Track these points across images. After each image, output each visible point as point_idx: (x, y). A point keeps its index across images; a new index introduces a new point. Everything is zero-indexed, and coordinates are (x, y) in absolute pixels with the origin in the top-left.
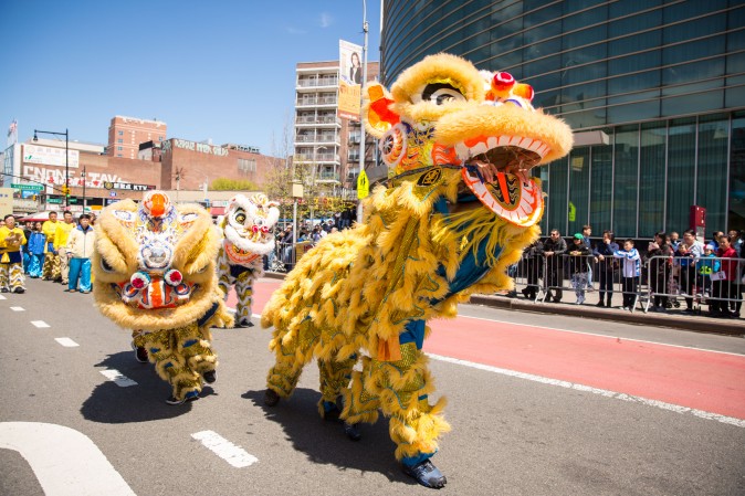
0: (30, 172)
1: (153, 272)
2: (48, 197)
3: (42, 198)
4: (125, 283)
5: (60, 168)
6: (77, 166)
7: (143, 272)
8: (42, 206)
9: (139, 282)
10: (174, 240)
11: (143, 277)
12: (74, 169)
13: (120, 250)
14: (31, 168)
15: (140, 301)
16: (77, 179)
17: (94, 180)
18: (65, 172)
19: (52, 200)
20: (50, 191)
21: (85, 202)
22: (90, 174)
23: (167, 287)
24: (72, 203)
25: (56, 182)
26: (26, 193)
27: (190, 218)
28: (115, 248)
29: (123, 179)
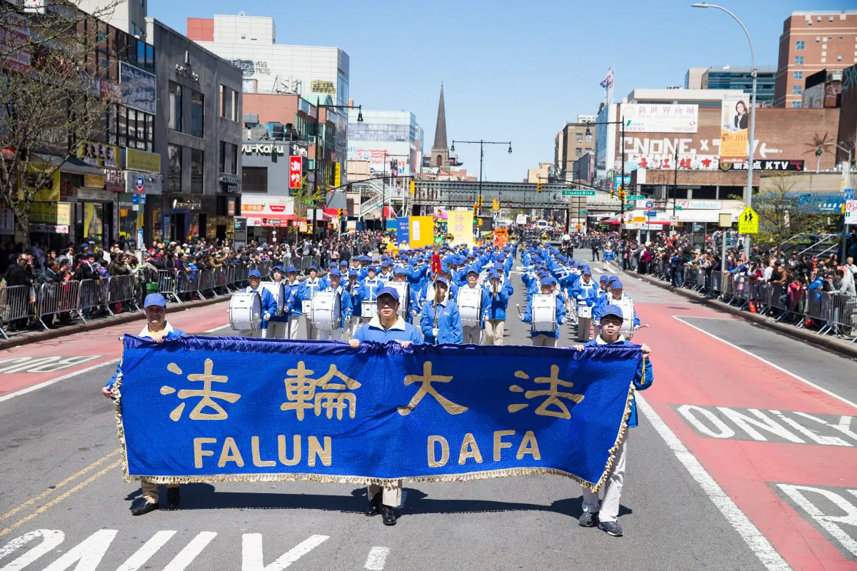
5: (672, 136)
12: (690, 135)
14: (630, 140)
21: (690, 193)
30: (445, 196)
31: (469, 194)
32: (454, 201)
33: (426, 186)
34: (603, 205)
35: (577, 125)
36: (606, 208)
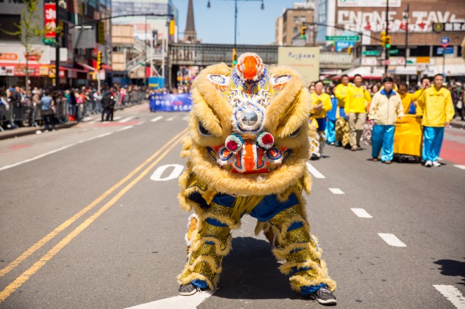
0: (345, 18)
1: (246, 134)
2: (364, 49)
3: (357, 50)
4: (219, 147)
5: (379, 10)
6: (399, 5)
7: (237, 135)
8: (357, 61)
9: (233, 145)
10: (265, 103)
11: (237, 140)
12: (394, 9)
13: (215, 113)
14: (346, 13)
15: (234, 166)
16: (398, 23)
17: (419, 21)
18: (384, 14)
19: (368, 53)
20: (366, 41)
21: (408, 52)
22: (415, 14)
23: (260, 150)
24: (393, 55)
25: (374, 28)
26: (341, 45)
27: (282, 80)
28: (210, 110)
29: (457, 17)
30: (199, 57)
31: (219, 56)
32: (206, 61)
33: (183, 48)
34: (332, 63)
35: (294, 10)
36: (335, 66)
